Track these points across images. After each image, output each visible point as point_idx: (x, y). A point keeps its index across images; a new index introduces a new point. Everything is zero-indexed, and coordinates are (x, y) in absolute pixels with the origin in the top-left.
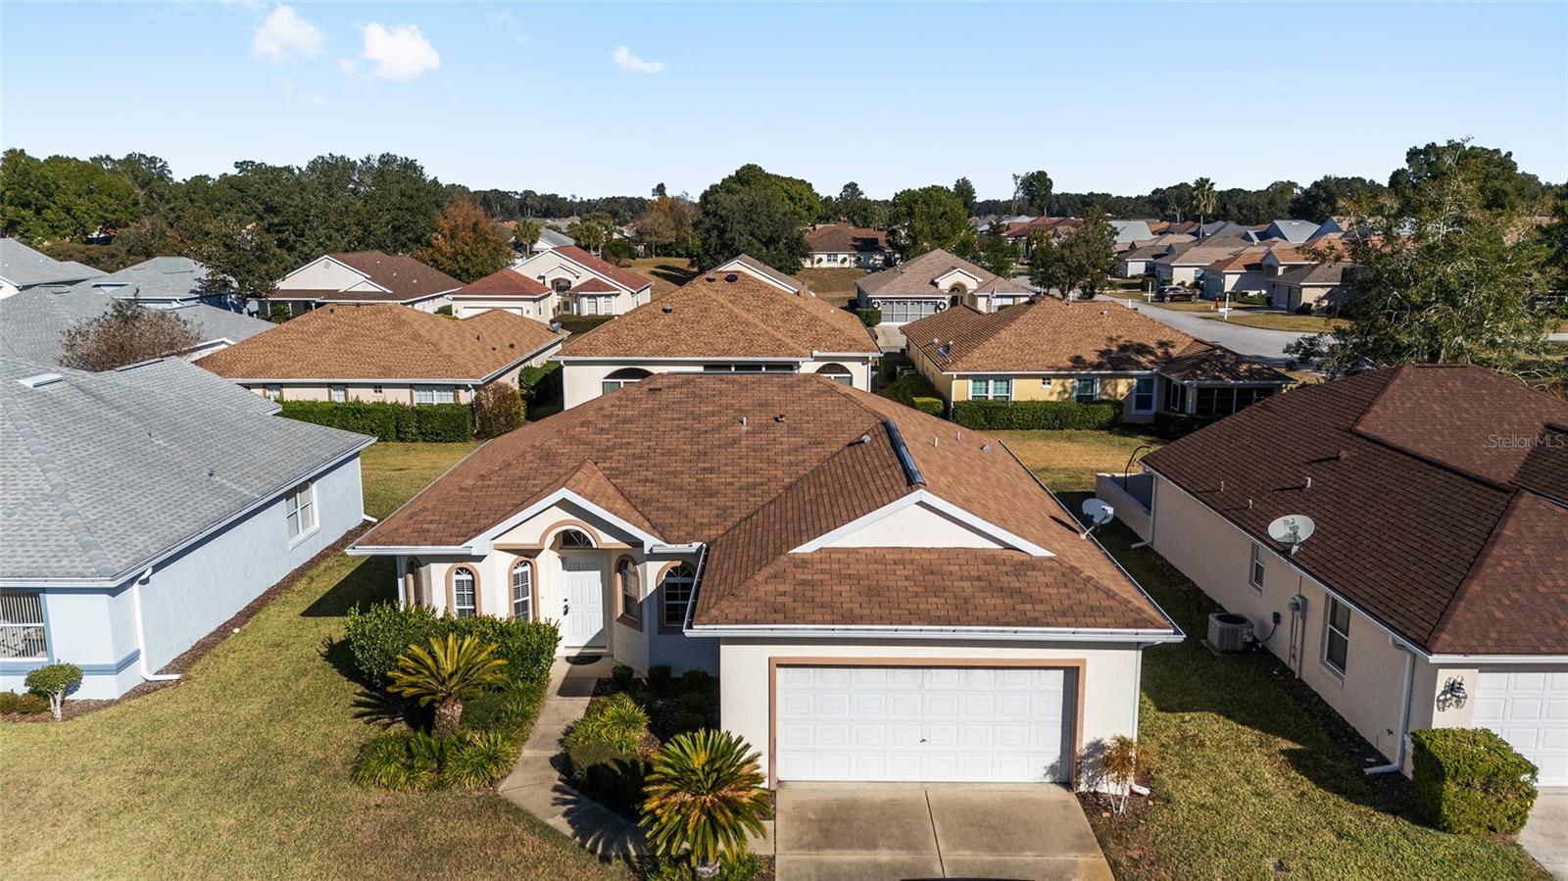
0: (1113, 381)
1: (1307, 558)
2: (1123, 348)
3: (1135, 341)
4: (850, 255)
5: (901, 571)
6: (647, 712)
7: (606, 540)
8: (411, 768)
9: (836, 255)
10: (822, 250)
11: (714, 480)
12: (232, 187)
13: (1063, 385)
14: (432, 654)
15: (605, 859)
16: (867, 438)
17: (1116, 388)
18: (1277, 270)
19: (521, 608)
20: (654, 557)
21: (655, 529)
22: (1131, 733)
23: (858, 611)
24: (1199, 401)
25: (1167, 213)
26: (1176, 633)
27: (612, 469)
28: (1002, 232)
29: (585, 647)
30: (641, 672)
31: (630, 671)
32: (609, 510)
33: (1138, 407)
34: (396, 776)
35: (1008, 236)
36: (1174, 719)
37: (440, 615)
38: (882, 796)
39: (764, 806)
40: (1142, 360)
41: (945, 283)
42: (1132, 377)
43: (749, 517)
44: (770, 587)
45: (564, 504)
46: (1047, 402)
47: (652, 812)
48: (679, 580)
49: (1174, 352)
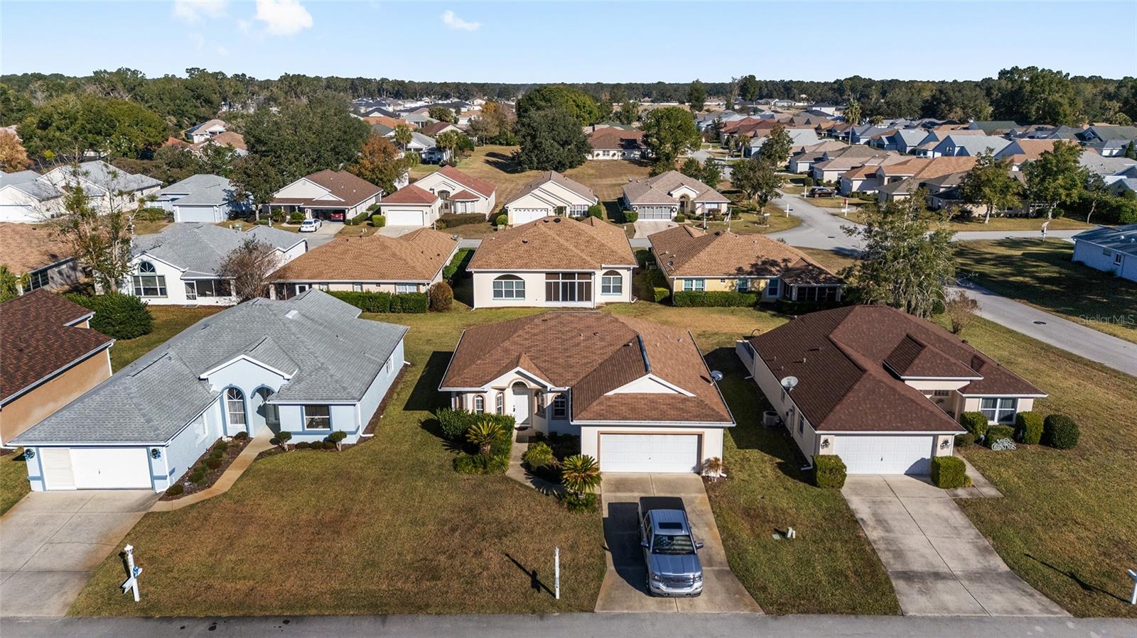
0: (758, 281)
1: (794, 394)
2: (764, 263)
3: (771, 258)
4: (618, 151)
5: (643, 402)
6: (552, 449)
7: (533, 385)
8: (476, 467)
9: (608, 151)
10: (599, 148)
11: (572, 361)
12: (186, 88)
13: (732, 283)
14: (480, 428)
15: (547, 495)
16: (631, 344)
17: (759, 285)
18: (884, 178)
19: (499, 409)
20: (551, 392)
21: (551, 381)
22: (720, 456)
23: (628, 416)
24: (799, 294)
25: (844, 98)
26: (734, 423)
27: (532, 356)
28: (722, 128)
29: (522, 424)
30: (546, 434)
31: (542, 433)
32: (535, 375)
33: (770, 294)
34: (471, 470)
35: (725, 132)
36: (742, 451)
37: (470, 412)
38: (636, 476)
39: (598, 478)
40: (773, 269)
41: (677, 194)
42: (767, 279)
43: (587, 376)
44: (598, 408)
45: (518, 373)
46: (722, 292)
47: (566, 479)
48: (559, 400)
49: (790, 265)
